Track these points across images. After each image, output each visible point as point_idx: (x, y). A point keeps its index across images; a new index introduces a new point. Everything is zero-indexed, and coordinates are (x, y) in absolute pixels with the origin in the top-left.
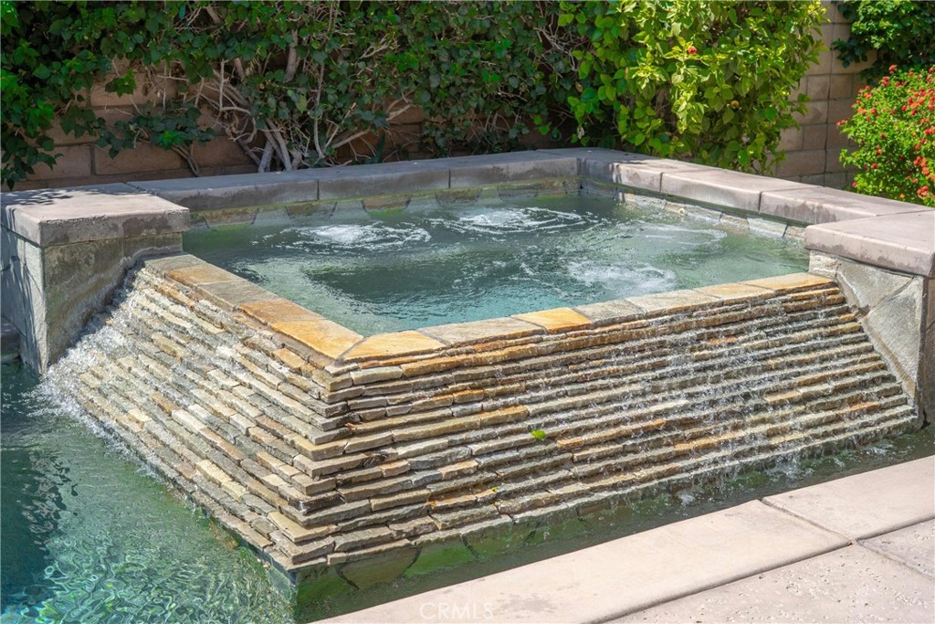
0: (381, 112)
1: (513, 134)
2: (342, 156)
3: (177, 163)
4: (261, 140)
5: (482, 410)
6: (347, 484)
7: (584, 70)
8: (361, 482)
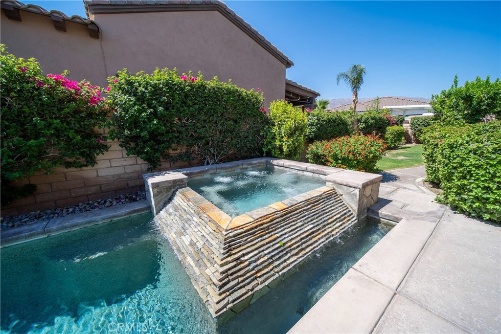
0: (228, 152)
1: (252, 155)
2: (221, 161)
3: (188, 164)
4: (205, 159)
5: (266, 238)
6: (232, 274)
7: (265, 143)
8: (235, 272)
